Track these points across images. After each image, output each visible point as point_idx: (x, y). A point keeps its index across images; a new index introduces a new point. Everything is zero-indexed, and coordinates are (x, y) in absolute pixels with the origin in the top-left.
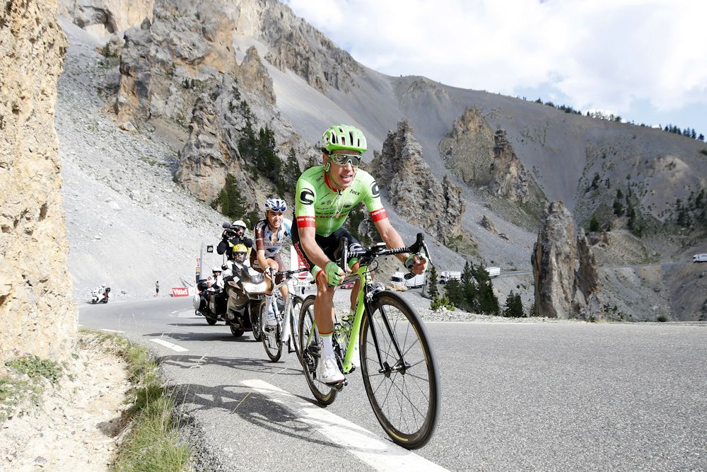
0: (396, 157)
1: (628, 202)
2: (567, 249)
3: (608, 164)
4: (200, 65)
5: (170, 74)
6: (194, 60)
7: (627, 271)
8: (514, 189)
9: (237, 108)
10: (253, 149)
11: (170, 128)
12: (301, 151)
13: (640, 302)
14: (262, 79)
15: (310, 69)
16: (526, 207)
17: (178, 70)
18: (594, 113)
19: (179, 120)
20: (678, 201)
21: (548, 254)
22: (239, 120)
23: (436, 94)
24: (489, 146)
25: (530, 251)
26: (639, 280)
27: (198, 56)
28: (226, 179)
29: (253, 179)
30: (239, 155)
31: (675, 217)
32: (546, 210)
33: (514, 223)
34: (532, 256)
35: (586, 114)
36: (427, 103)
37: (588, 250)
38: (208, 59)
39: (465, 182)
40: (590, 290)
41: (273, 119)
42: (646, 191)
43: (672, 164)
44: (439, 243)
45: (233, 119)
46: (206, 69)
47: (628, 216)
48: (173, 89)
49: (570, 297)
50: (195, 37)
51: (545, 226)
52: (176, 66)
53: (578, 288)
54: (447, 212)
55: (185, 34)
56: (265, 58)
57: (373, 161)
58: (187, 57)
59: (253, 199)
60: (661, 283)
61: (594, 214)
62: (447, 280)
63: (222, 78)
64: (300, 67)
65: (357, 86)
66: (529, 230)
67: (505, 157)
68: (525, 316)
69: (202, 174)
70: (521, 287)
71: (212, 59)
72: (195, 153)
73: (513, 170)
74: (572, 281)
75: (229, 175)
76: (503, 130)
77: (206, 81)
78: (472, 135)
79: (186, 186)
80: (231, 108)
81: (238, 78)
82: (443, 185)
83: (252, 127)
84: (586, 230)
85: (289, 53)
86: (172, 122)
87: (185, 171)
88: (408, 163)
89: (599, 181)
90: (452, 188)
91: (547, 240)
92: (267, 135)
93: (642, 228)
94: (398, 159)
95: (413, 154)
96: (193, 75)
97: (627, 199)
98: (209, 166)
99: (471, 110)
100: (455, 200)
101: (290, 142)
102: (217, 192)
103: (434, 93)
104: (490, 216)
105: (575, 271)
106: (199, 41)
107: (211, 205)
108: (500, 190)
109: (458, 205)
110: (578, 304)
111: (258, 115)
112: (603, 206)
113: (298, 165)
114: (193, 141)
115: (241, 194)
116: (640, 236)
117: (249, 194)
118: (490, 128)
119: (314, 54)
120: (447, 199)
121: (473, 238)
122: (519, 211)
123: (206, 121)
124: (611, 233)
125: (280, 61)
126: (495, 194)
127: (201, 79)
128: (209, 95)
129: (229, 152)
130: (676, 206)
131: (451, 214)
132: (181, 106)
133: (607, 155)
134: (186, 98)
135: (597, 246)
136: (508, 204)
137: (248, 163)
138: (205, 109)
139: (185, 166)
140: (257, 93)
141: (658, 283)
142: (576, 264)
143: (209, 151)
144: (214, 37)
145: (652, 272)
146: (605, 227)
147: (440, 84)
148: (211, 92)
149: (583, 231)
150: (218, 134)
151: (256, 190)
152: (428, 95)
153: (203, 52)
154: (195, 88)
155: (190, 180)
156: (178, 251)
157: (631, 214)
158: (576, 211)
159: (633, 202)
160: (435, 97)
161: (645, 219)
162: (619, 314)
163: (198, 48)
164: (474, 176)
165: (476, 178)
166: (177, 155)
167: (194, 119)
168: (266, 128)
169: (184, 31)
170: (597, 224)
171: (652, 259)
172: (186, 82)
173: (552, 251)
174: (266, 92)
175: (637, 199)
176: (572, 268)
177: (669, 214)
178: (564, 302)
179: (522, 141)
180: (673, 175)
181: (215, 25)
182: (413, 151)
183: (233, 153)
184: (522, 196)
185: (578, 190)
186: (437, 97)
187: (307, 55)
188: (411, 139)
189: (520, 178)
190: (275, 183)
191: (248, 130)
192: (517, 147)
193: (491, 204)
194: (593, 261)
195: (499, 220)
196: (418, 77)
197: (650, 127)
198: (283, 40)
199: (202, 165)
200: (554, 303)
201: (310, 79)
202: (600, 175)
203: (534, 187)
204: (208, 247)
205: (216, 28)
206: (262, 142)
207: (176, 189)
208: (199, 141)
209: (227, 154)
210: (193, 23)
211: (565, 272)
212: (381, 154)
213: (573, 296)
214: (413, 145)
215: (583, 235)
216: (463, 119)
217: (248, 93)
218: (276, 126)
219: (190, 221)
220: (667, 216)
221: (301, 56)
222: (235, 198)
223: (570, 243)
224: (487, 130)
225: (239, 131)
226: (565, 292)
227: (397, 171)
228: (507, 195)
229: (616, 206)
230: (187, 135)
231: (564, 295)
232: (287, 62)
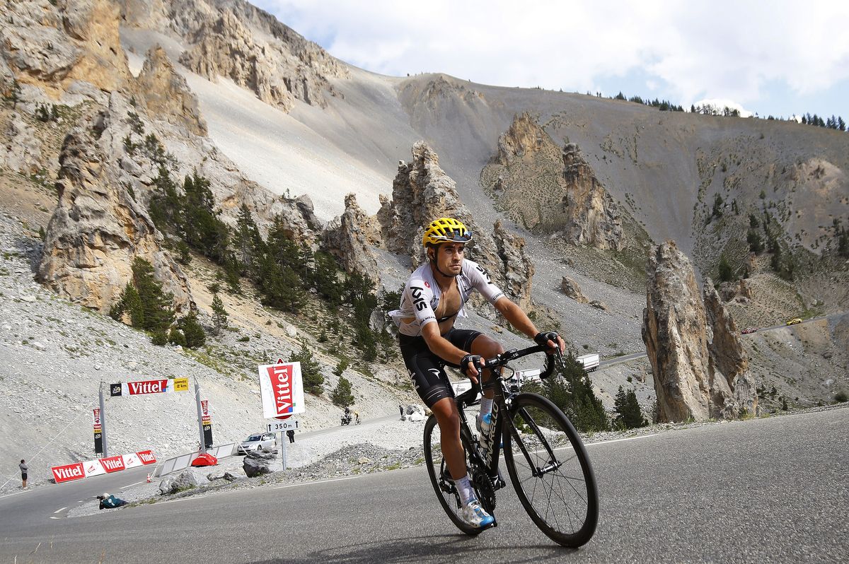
0: (416, 201)
1: (767, 232)
2: (691, 312)
3: (732, 179)
4: (65, 81)
5: (10, 98)
6: (53, 74)
7: (782, 334)
8: (602, 232)
9: (140, 146)
10: (176, 213)
11: (20, 190)
12: (260, 208)
13: (807, 378)
14: (180, 97)
15: (259, 75)
16: (624, 256)
17: (26, 92)
18: (701, 107)
19: (36, 177)
20: (836, 222)
21: (665, 322)
22: (146, 167)
23: (465, 99)
24: (557, 171)
25: (639, 323)
26: (801, 344)
27: (60, 66)
28: (133, 268)
29: (181, 262)
30: (153, 226)
31: (834, 245)
32: (653, 258)
33: (609, 282)
34: (643, 329)
35: (689, 110)
36: (454, 113)
37: (721, 309)
38: (78, 71)
39: (527, 228)
40: (733, 369)
41: (205, 159)
42: (790, 214)
43: (818, 170)
44: (500, 329)
45: (136, 165)
46: (77, 86)
47: (770, 252)
48: (20, 124)
49: (706, 383)
50: (52, 35)
51: (656, 282)
52: (21, 84)
53: (716, 370)
54: (507, 279)
55: (33, 31)
56: (180, 62)
57: (380, 212)
58: (40, 68)
59: (185, 296)
60: (832, 344)
61: (722, 256)
62: (521, 385)
63: (107, 99)
64: (243, 74)
65: (340, 96)
66: (634, 291)
67: (583, 185)
68: (647, 424)
69: (90, 263)
70: (633, 379)
71: (86, 69)
72: (72, 228)
73: (597, 203)
74: (707, 360)
75: (139, 260)
76: (574, 144)
77: (78, 107)
78: (529, 156)
79: (60, 287)
80: (130, 147)
81: (136, 96)
82: (495, 238)
83: (170, 176)
84: (714, 280)
85: (219, 51)
86: (23, 180)
87: (56, 261)
88: (436, 208)
89: (722, 205)
90: (510, 241)
91: (661, 303)
92: (198, 187)
93: (792, 267)
94: (420, 204)
95: (443, 195)
96: (54, 98)
97: (765, 227)
98: (100, 248)
99: (522, 119)
100: (517, 259)
101: (239, 195)
102: (120, 291)
103: (462, 97)
104: (572, 276)
105: (708, 343)
106: (59, 41)
107: (111, 314)
108: (582, 235)
109: (522, 266)
110: (720, 392)
111: (177, 156)
112: (733, 241)
113: (256, 232)
114: (67, 207)
115: (163, 289)
116: (792, 280)
117: (178, 287)
118: (554, 143)
119: (263, 51)
120: (505, 258)
121: (552, 314)
122: (615, 264)
123: (85, 173)
124: (751, 281)
125: (207, 65)
126: (576, 242)
127: (71, 104)
128: (88, 129)
129: (133, 221)
130: (833, 229)
131: (513, 280)
132: (38, 152)
133: (728, 166)
134: (45, 137)
135: (733, 302)
136: (597, 255)
137: (170, 236)
138: (82, 154)
139: (55, 252)
140: (173, 119)
141: (827, 345)
142: (708, 333)
143: (97, 223)
144: (85, 33)
145: (815, 329)
146: (740, 273)
147: (470, 84)
148: (91, 124)
149: (710, 282)
150: (111, 194)
151: (189, 280)
152: (453, 101)
153: (68, 58)
154: (60, 120)
155: (67, 275)
156: (55, 400)
157: (774, 249)
158: (695, 255)
159: (774, 231)
160: (464, 103)
161: (794, 253)
162: (780, 399)
163: (58, 53)
164: (541, 218)
165: (544, 222)
166: (38, 235)
167: (63, 172)
168: (196, 176)
169: (28, 25)
170: (730, 269)
171: (814, 311)
172: (43, 110)
173: (670, 318)
174: (188, 117)
175: (779, 226)
176: (703, 341)
177: (826, 242)
178: (700, 393)
179: (605, 158)
180: (823, 186)
181: (84, 13)
182: (442, 190)
183: (142, 223)
184: (616, 240)
185: (695, 222)
186: (469, 103)
187: (252, 53)
188: (437, 172)
189: (609, 213)
190: (219, 264)
191: (163, 180)
192: (596, 167)
193: (571, 258)
194: (731, 325)
195: (587, 281)
196: (435, 75)
197: (782, 120)
198: (207, 30)
199: (87, 248)
200: (684, 397)
201: (261, 90)
202: (723, 197)
203: (631, 225)
204: (113, 386)
205: (88, 17)
206: (191, 200)
207: (42, 295)
208: (77, 208)
209: (130, 225)
210: (45, 11)
211: (694, 347)
212: (391, 199)
213: (711, 382)
214: (440, 179)
215: (712, 289)
216: (512, 133)
217: (156, 121)
218: (211, 171)
219: (74, 346)
220: (823, 245)
221: (242, 55)
222: (152, 297)
223: (694, 303)
224: (550, 146)
225: (148, 185)
226: (698, 378)
227: (421, 223)
228: (593, 242)
229: (752, 239)
230: (54, 201)
231: (698, 383)
232: (220, 66)
